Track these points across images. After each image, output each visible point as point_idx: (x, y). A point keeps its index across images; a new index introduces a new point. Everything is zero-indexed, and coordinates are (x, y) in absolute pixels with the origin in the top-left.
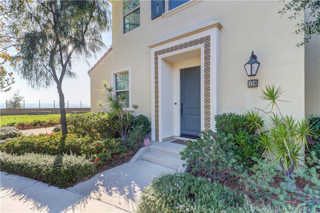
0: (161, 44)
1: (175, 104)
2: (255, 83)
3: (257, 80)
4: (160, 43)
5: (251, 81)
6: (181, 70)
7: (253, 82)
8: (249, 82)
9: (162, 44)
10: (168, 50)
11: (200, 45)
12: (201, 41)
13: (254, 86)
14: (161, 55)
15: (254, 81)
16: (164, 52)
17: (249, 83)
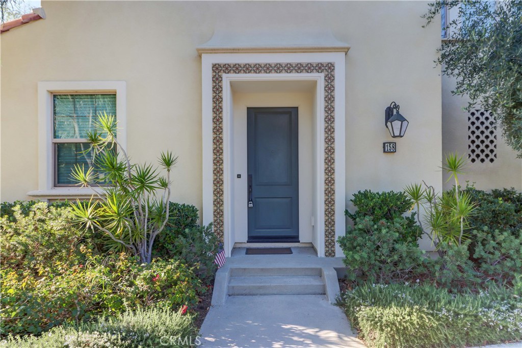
0: (232, 51)
1: (238, 177)
2: (393, 147)
3: (395, 143)
4: (230, 49)
5: (388, 144)
6: (249, 109)
7: (391, 146)
8: (386, 144)
9: (235, 51)
10: (247, 68)
11: (317, 74)
12: (319, 68)
13: (392, 151)
14: (229, 75)
15: (392, 144)
16: (237, 68)
17: (386, 147)
